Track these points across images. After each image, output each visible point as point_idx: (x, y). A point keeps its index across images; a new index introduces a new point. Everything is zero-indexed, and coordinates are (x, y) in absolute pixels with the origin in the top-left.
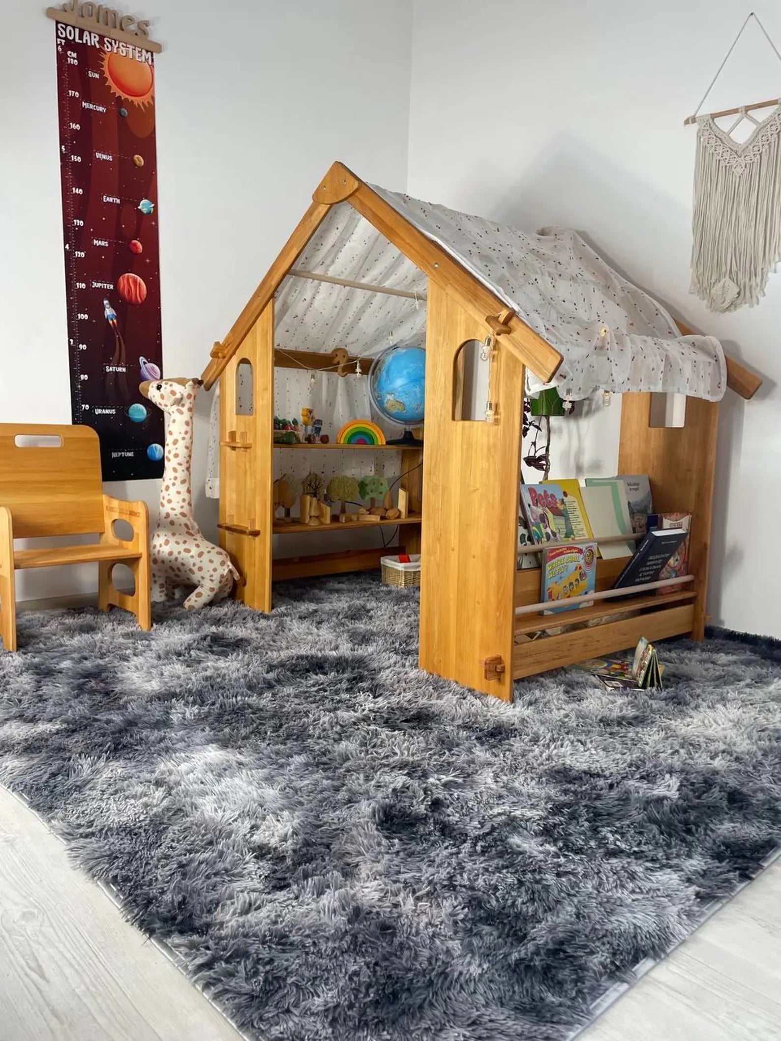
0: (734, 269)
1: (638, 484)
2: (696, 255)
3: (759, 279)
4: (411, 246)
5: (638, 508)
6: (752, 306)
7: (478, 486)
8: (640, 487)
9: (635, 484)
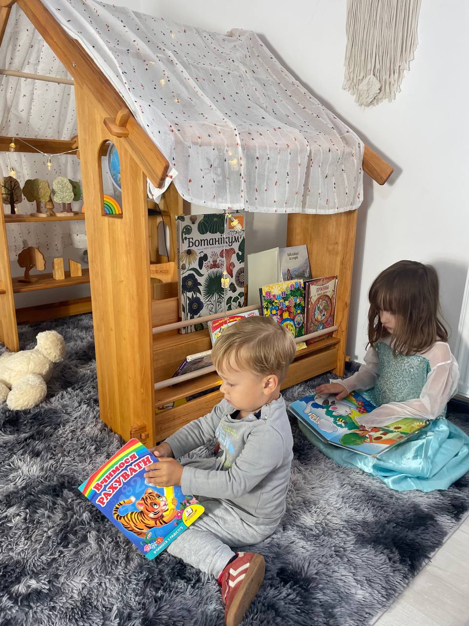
0: (378, 66)
1: (297, 254)
2: (348, 55)
3: (396, 75)
4: (57, 44)
5: (297, 273)
6: (390, 101)
7: (123, 279)
8: (299, 256)
9: (295, 254)
